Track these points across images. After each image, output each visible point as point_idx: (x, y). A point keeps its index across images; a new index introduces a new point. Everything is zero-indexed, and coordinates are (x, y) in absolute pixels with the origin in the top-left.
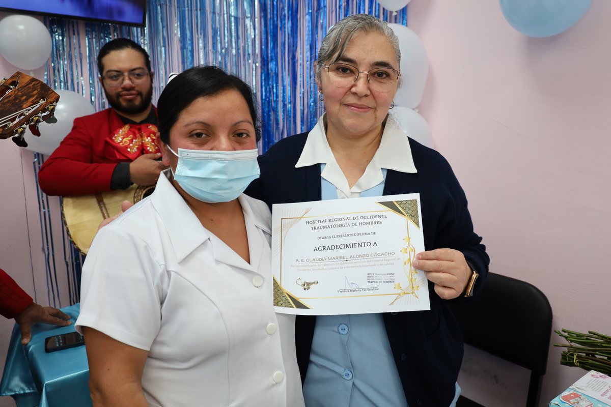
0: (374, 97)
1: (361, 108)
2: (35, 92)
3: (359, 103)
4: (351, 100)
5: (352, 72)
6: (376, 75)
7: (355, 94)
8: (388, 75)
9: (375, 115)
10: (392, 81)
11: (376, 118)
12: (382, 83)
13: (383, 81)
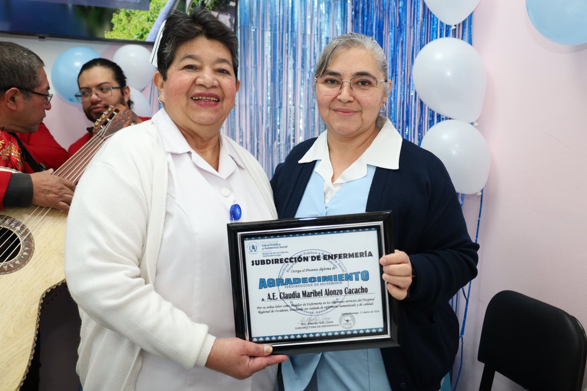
0: (358, 102)
1: (347, 112)
2: (129, 118)
3: (344, 108)
4: (338, 106)
5: (338, 83)
6: (360, 84)
7: (340, 100)
8: (370, 83)
9: (362, 118)
10: (374, 88)
11: (362, 120)
12: (365, 89)
13: (365, 88)
